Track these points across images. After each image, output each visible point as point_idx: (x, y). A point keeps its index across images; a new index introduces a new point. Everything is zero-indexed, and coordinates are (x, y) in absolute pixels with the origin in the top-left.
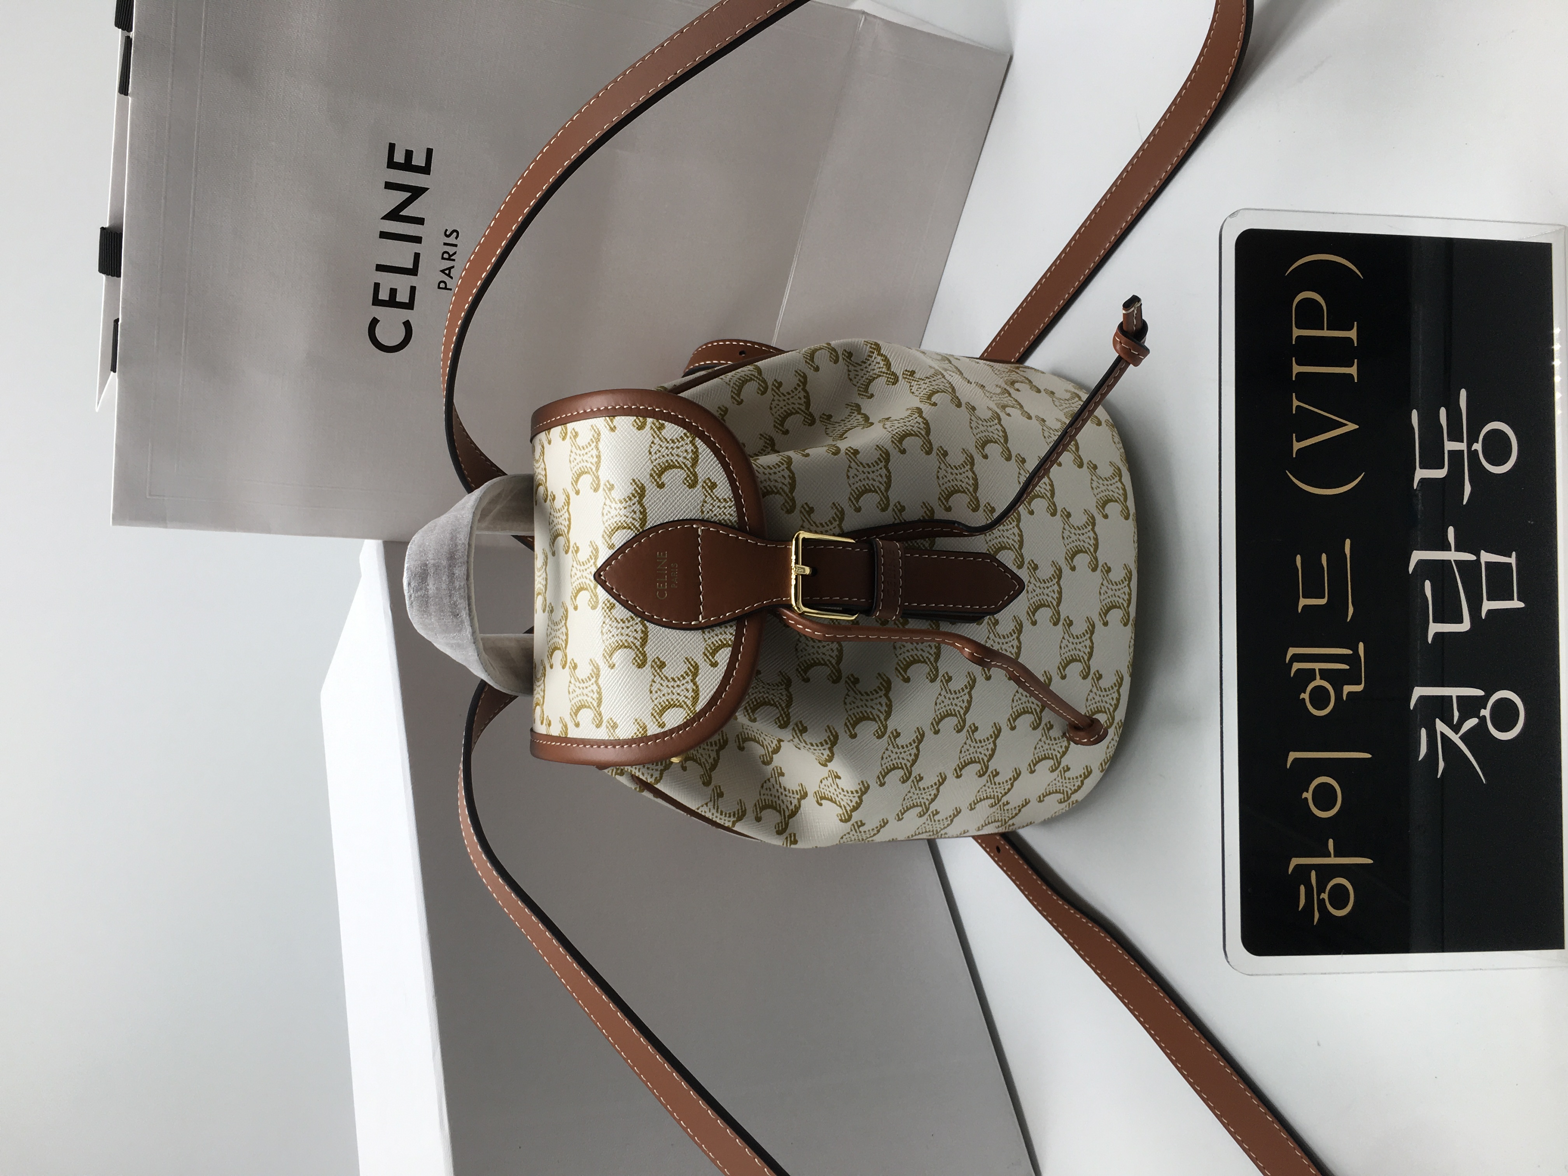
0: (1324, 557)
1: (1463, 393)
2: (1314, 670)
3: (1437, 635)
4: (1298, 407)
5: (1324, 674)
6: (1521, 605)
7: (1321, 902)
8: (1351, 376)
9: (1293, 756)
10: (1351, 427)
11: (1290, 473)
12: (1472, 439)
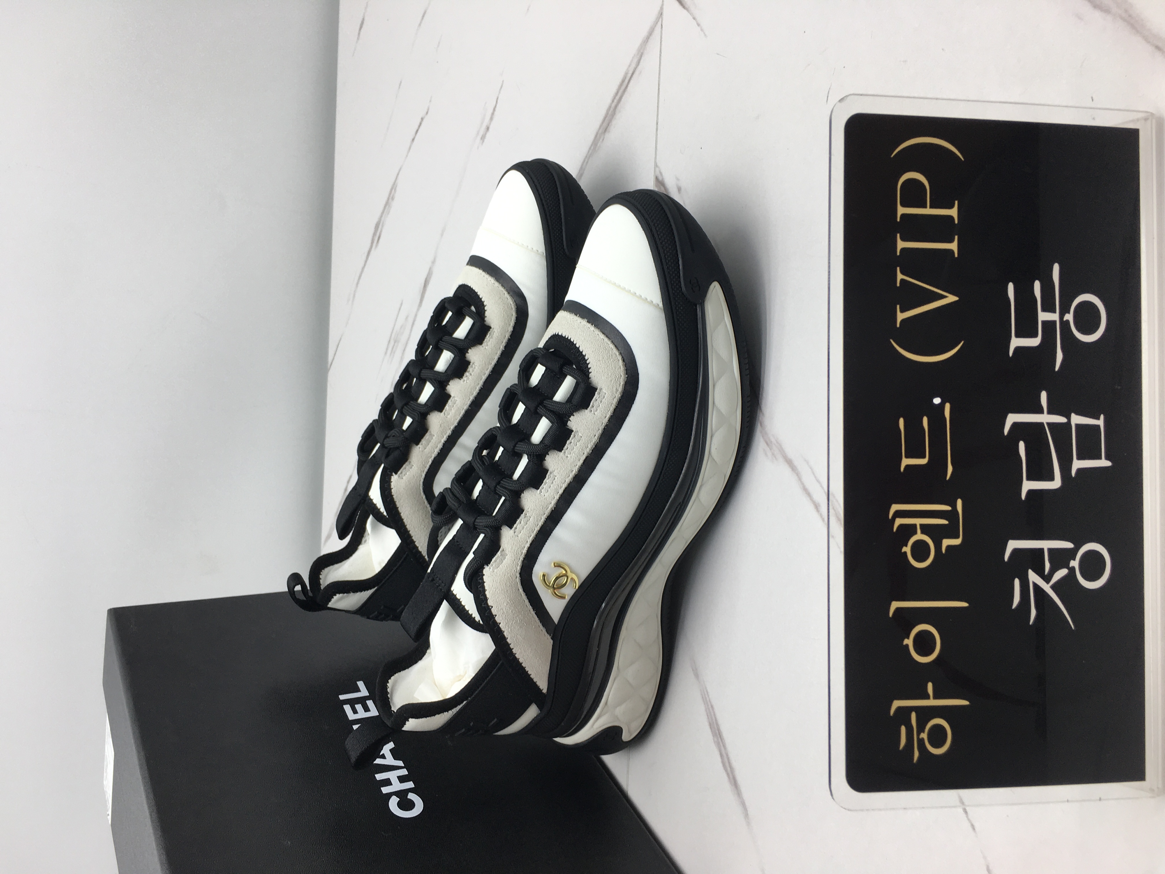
0: (925, 420)
1: (1056, 268)
2: (915, 525)
3: (1030, 492)
4: (902, 280)
5: (925, 529)
6: (1108, 464)
7: (921, 742)
8: (951, 252)
9: (895, 605)
10: (951, 298)
11: (894, 341)
12: (1064, 310)
